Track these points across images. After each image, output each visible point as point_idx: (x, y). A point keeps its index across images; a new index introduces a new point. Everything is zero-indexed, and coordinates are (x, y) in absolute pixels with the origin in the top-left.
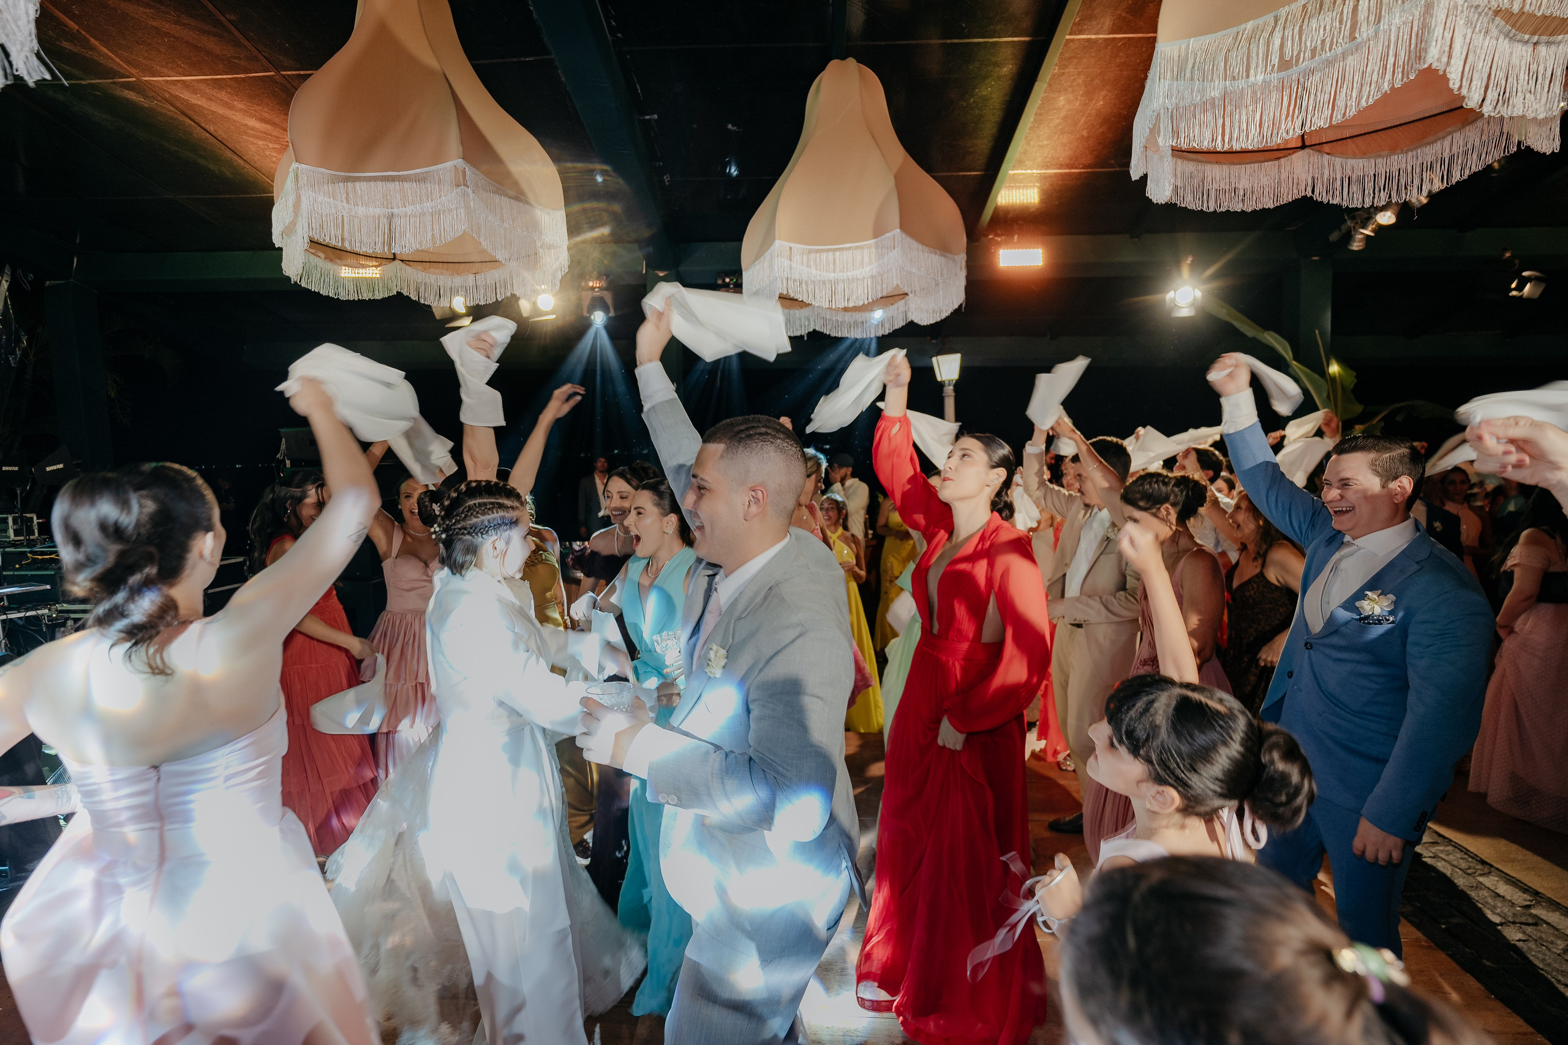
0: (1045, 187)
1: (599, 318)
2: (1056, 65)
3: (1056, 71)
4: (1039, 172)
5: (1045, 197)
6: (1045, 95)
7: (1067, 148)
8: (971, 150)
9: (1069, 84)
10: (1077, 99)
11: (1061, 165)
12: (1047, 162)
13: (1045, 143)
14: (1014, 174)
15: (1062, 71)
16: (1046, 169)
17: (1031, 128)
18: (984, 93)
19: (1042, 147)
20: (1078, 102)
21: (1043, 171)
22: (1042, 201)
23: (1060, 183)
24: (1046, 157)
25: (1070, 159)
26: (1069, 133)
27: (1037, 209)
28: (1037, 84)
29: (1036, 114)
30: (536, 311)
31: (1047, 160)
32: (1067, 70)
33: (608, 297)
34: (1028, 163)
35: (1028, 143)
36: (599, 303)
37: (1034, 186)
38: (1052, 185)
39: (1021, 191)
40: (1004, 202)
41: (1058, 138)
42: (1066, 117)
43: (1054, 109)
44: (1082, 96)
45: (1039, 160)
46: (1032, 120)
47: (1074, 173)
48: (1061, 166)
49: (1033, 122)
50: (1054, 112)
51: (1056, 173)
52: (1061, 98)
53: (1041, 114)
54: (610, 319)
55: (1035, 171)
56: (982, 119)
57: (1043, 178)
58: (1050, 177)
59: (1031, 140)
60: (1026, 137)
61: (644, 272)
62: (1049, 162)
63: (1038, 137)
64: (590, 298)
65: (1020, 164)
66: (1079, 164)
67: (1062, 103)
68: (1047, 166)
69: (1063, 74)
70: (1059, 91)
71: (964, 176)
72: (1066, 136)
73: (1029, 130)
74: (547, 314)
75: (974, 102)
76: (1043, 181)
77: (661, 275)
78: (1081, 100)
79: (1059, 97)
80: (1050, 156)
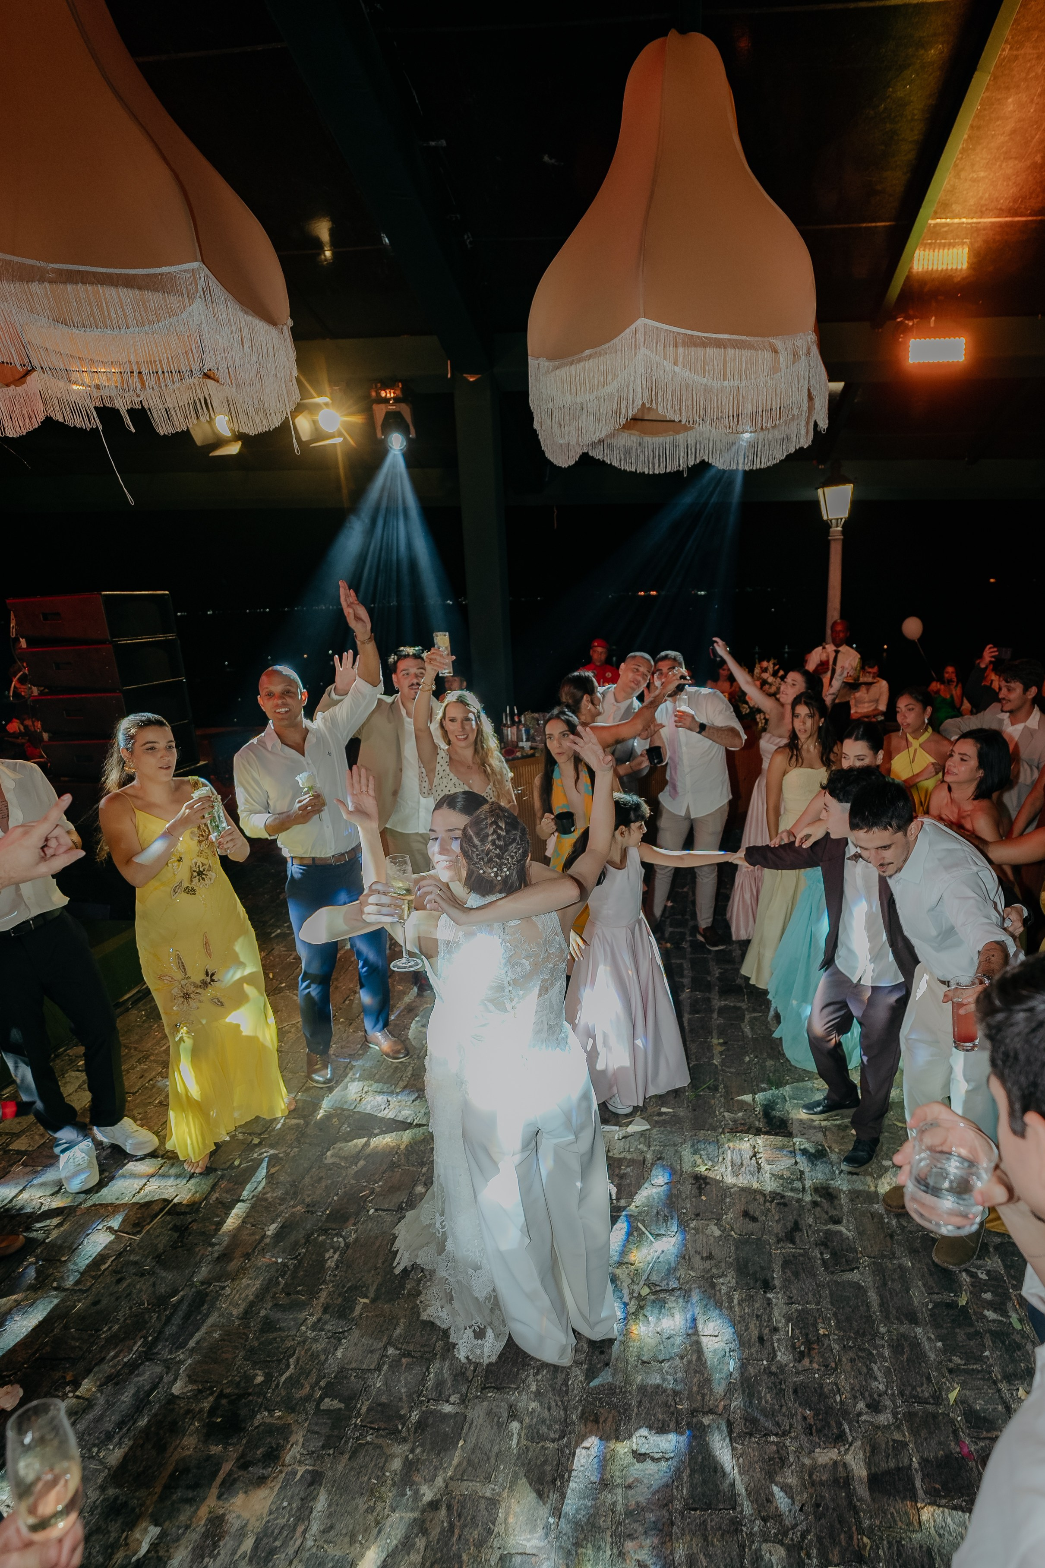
0: (977, 245)
1: (397, 443)
2: (1006, 42)
3: (1005, 53)
4: (970, 221)
5: (975, 260)
6: (987, 94)
7: (1010, 183)
8: (879, 187)
9: (1023, 75)
10: (1032, 101)
11: (1001, 209)
12: (982, 206)
13: (982, 174)
14: (936, 225)
15: (1015, 53)
16: (981, 217)
17: (963, 151)
18: (900, 94)
19: (974, 180)
20: (1034, 106)
21: (975, 220)
22: (973, 266)
23: (998, 238)
24: (981, 198)
25: (1015, 201)
26: (1016, 158)
27: (964, 279)
28: (977, 74)
29: (972, 127)
30: (319, 435)
31: (983, 202)
32: (1022, 52)
33: (405, 410)
34: (956, 208)
35: (958, 176)
36: (394, 421)
37: (963, 244)
38: (986, 242)
39: (946, 251)
40: (920, 270)
41: (1000, 166)
42: (1014, 132)
43: (998, 119)
44: (1040, 95)
45: (972, 202)
46: (966, 136)
47: (1018, 222)
48: (1001, 212)
49: (966, 140)
50: (999, 123)
51: (993, 223)
52: (1010, 100)
53: (979, 128)
54: (410, 441)
55: (964, 220)
56: (896, 138)
57: (975, 230)
58: (984, 229)
59: (963, 169)
60: (956, 165)
61: (449, 376)
62: (986, 205)
63: (973, 165)
64: (383, 414)
65: (944, 209)
66: (1027, 209)
67: (1011, 108)
68: (981, 212)
69: (1016, 57)
70: (1008, 88)
71: (866, 228)
72: (1011, 163)
73: (961, 153)
74: (331, 436)
75: (885, 109)
76: (975, 235)
77: (471, 380)
78: (1038, 104)
79: (1007, 98)
80: (987, 195)
